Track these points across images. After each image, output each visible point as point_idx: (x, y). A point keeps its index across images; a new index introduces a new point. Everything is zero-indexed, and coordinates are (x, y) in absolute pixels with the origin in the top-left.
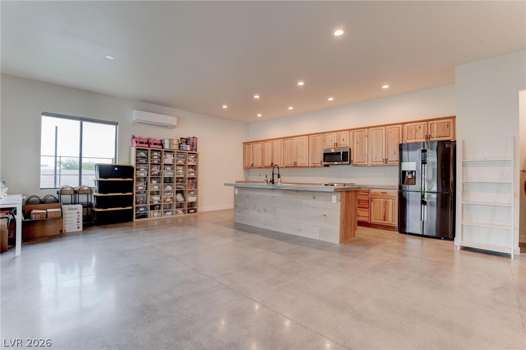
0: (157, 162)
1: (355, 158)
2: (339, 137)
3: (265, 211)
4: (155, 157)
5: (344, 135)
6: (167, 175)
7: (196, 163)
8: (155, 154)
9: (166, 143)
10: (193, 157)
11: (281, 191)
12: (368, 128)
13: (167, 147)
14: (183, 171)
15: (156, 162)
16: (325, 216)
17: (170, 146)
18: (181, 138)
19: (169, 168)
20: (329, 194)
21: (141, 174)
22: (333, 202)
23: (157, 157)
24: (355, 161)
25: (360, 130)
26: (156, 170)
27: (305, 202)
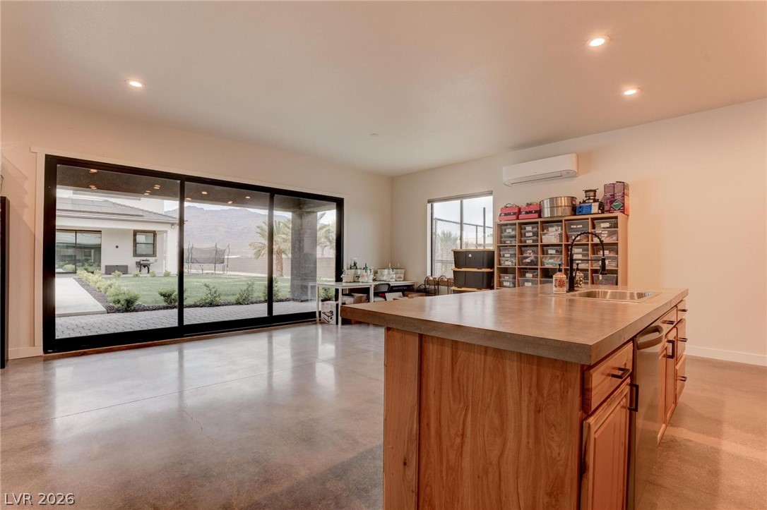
0: (531, 241)
4: (527, 235)
6: (547, 264)
7: (615, 238)
8: (529, 228)
9: (545, 206)
10: (607, 225)
13: (547, 213)
14: (583, 255)
15: (529, 242)
17: (552, 211)
18: (586, 191)
19: (552, 251)
21: (507, 263)
23: (531, 234)
26: (530, 255)
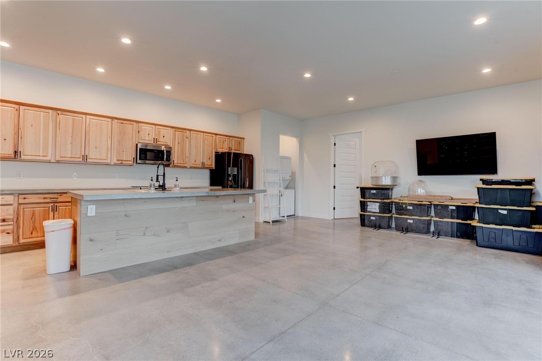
1: (175, 158)
2: (159, 133)
3: (168, 232)
5: (163, 131)
11: (195, 198)
12: (190, 130)
16: (244, 217)
20: (247, 196)
22: (250, 203)
24: (176, 162)
25: (181, 130)
27: (225, 207)
